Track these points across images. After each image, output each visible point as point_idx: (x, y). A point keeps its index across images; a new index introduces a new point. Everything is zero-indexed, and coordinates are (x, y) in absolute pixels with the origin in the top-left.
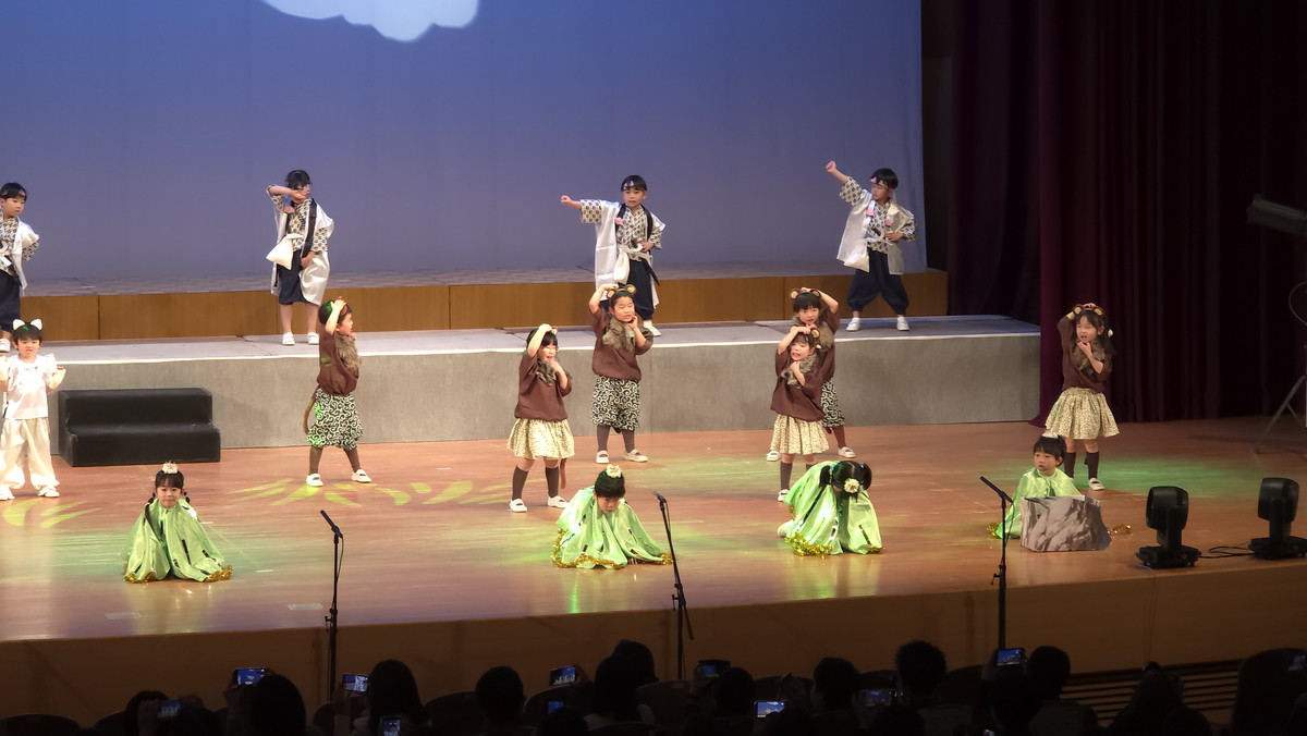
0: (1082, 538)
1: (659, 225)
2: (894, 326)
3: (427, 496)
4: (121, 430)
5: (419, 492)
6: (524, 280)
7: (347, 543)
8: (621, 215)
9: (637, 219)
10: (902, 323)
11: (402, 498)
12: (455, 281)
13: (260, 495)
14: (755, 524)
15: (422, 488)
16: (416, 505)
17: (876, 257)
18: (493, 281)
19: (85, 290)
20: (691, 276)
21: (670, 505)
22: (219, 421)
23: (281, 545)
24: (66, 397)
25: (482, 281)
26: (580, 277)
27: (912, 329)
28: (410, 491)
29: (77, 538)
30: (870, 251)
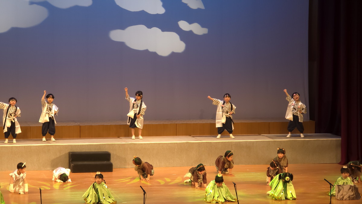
0: (353, 196)
1: (234, 107)
2: (300, 136)
3: (169, 182)
4: (86, 163)
5: (167, 181)
6: (197, 122)
7: (147, 195)
8: (223, 104)
9: (228, 106)
10: (302, 135)
11: (162, 183)
12: (178, 122)
13: (124, 181)
14: (261, 191)
15: (168, 180)
16: (167, 185)
17: (295, 117)
18: (188, 123)
19: (76, 124)
20: (243, 121)
21: (237, 185)
22: (112, 161)
23: (129, 195)
24: (71, 154)
25: (185, 122)
26: (212, 122)
27: (305, 137)
28: (165, 180)
29: (73, 193)
30: (293, 115)
